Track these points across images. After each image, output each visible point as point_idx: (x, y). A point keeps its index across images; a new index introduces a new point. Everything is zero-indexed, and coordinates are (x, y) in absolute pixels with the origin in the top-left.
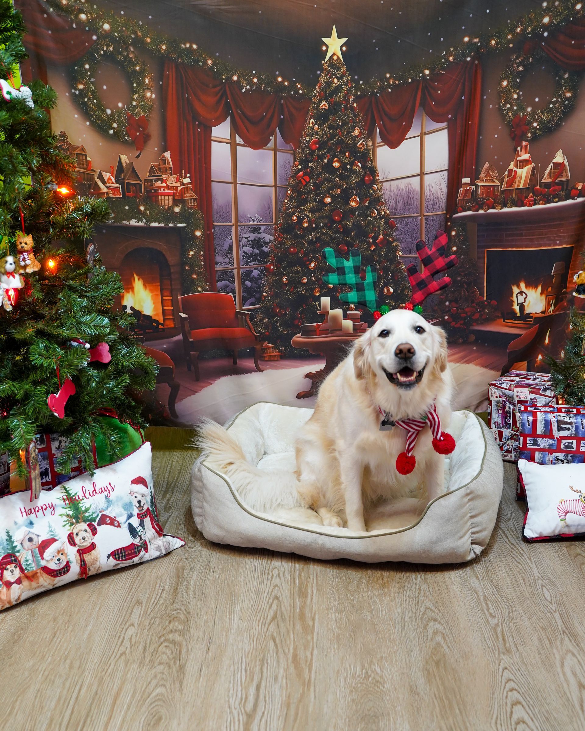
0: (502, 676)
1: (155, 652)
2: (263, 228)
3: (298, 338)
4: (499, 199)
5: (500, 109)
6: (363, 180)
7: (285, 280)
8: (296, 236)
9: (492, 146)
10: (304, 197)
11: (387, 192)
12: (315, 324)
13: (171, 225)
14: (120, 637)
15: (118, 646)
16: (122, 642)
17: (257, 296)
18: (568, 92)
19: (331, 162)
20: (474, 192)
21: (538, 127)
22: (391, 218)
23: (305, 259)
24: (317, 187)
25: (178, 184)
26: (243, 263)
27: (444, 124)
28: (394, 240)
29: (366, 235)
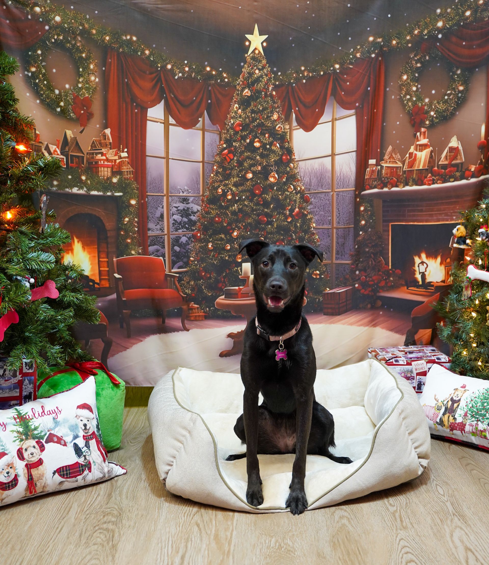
0: (398, 544)
1: (90, 537)
2: (191, 199)
3: (221, 300)
4: (402, 179)
5: (401, 100)
6: (281, 159)
7: (210, 246)
8: (221, 207)
9: (394, 132)
10: (228, 172)
11: (302, 170)
12: (237, 288)
13: (109, 194)
14: (58, 528)
15: (56, 534)
16: (60, 531)
17: (185, 260)
18: (460, 85)
19: (252, 142)
20: (380, 172)
21: (435, 116)
22: (306, 194)
23: (229, 227)
24: (240, 164)
25: (116, 158)
26: (172, 230)
27: (353, 111)
28: (309, 213)
29: (283, 207)
